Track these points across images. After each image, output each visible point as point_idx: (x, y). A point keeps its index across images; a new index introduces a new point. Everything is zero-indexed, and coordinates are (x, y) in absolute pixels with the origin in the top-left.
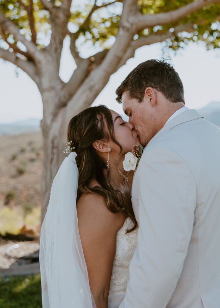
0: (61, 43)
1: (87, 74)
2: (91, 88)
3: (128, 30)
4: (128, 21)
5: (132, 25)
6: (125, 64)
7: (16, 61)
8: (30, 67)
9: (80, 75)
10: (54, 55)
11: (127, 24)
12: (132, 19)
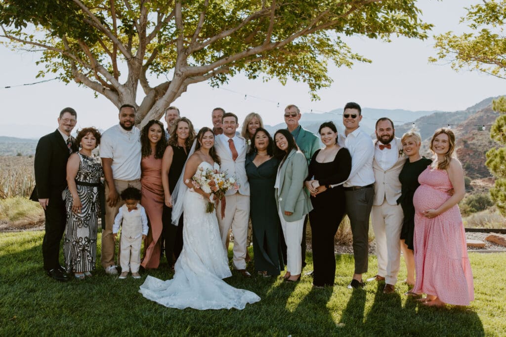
0: (136, 81)
1: (154, 103)
2: (156, 112)
3: (180, 76)
4: (180, 71)
5: (182, 73)
6: (180, 96)
7: (103, 92)
8: (113, 96)
9: (149, 102)
10: (132, 89)
11: (179, 73)
12: (183, 69)
